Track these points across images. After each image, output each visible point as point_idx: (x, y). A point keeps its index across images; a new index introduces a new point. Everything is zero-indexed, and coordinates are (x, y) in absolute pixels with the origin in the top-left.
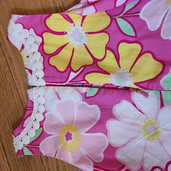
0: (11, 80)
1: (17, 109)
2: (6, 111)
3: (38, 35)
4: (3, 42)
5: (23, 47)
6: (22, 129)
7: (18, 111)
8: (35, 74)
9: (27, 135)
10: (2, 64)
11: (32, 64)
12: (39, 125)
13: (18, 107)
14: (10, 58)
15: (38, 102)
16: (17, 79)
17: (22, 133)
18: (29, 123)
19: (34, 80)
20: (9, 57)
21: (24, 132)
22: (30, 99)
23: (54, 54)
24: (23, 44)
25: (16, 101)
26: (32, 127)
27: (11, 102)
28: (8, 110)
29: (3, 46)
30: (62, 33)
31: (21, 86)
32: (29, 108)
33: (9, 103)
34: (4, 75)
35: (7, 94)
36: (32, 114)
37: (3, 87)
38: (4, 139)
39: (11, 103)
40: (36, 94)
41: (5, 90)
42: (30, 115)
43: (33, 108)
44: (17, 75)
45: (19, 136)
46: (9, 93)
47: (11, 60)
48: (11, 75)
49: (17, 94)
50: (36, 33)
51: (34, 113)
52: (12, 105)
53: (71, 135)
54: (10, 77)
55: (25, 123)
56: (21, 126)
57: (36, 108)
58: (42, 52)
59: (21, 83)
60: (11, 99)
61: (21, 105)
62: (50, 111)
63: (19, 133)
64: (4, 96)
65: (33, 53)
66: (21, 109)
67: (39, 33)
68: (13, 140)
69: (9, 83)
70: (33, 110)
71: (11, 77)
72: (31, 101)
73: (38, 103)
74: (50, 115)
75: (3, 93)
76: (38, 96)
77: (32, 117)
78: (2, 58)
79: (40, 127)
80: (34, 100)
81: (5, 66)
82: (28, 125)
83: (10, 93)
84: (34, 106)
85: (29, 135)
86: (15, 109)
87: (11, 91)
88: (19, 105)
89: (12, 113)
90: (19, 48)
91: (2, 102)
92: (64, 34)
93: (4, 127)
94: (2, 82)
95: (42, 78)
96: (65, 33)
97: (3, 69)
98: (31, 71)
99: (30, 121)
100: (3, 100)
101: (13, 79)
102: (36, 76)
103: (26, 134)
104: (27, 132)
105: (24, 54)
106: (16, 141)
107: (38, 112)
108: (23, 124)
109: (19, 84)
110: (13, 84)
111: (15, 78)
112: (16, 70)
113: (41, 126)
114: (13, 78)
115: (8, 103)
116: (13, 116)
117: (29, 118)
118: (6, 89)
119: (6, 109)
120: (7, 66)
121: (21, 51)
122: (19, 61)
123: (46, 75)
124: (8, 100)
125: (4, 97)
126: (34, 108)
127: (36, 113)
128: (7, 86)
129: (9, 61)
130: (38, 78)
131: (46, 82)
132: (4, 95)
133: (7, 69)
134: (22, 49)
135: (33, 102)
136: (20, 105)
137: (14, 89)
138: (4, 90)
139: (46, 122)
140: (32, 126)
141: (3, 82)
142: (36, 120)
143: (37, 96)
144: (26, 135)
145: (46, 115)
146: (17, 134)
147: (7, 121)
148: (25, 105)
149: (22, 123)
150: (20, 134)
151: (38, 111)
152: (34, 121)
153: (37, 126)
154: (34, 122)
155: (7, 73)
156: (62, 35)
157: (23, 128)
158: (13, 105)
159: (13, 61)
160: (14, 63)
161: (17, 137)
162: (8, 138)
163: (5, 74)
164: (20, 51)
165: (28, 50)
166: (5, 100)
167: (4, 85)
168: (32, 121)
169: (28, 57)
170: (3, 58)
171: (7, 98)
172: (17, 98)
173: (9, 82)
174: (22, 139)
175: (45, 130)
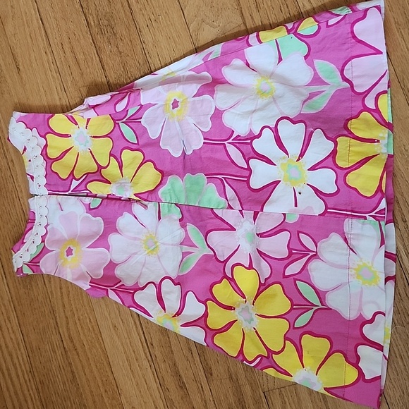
0: (12, 187)
1: (18, 222)
2: (6, 223)
3: (41, 136)
5: (25, 149)
7: (20, 224)
8: (37, 181)
10: (3, 168)
11: (34, 169)
12: (40, 240)
13: (20, 219)
14: (12, 161)
16: (19, 186)
17: (22, 249)
19: (35, 188)
21: (25, 248)
22: (31, 210)
23: (57, 159)
24: (25, 146)
25: (18, 213)
26: (33, 242)
27: (12, 213)
28: (9, 223)
30: (66, 136)
31: (24, 194)
32: (31, 220)
33: (10, 214)
34: (5, 181)
35: (8, 203)
36: (34, 227)
37: (4, 195)
40: (38, 204)
41: (6, 199)
42: (32, 228)
43: (35, 220)
44: (20, 182)
45: (19, 252)
47: (13, 163)
48: (12, 180)
49: (19, 204)
50: (39, 134)
51: (36, 226)
52: (13, 216)
53: (72, 250)
54: (12, 183)
55: (25, 237)
56: (21, 241)
57: (37, 220)
58: (45, 156)
59: (23, 191)
60: (12, 210)
62: (52, 224)
63: (19, 248)
64: (5, 206)
65: (35, 156)
67: (43, 134)
68: (13, 257)
69: (11, 191)
70: (34, 222)
72: (33, 212)
73: (40, 214)
74: (53, 228)
75: (3, 202)
76: (40, 207)
77: (34, 231)
79: (41, 243)
80: (36, 210)
81: (7, 170)
83: (11, 202)
84: (36, 218)
85: (29, 251)
86: (16, 221)
87: (12, 200)
89: (13, 227)
90: (21, 150)
91: (3, 213)
92: (68, 137)
93: (4, 244)
95: (44, 186)
96: (69, 135)
97: (4, 174)
98: (32, 178)
99: (32, 235)
101: (15, 186)
102: (38, 184)
103: (27, 250)
104: (28, 248)
105: (26, 157)
106: (16, 258)
107: (40, 225)
108: (24, 239)
109: (21, 191)
110: (15, 192)
111: (17, 185)
112: (18, 176)
113: (43, 241)
116: (15, 230)
117: (30, 232)
118: (7, 197)
119: (7, 221)
123: (48, 183)
124: (9, 211)
127: (38, 226)
128: (8, 194)
129: (11, 164)
130: (40, 186)
131: (48, 190)
132: (5, 204)
133: (9, 174)
134: (24, 152)
135: (34, 214)
137: (16, 197)
139: (47, 236)
140: (33, 240)
141: (4, 190)
142: (37, 234)
143: (38, 206)
144: (27, 252)
145: (48, 228)
146: (17, 250)
147: (7, 236)
148: (27, 216)
150: (20, 250)
152: (35, 235)
153: (38, 241)
154: (35, 237)
155: (8, 179)
156: (66, 138)
157: (23, 243)
158: (15, 217)
159: (15, 164)
160: (17, 167)
161: (17, 253)
162: (8, 256)
164: (22, 153)
166: (5, 211)
167: (5, 193)
169: (30, 161)
170: (5, 160)
171: (8, 207)
172: (19, 209)
173: (10, 189)
174: (21, 256)
175: (46, 246)
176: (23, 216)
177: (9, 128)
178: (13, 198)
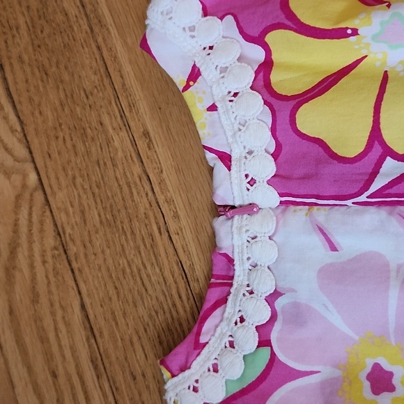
0: (148, 206)
1: (169, 300)
2: (131, 304)
3: (248, 38)
4: (124, 85)
5: (195, 74)
6: (195, 349)
7: (174, 305)
8: (242, 169)
9: (216, 370)
10: (120, 154)
11: (229, 134)
12: (254, 339)
13: (174, 292)
14: (146, 134)
15: (248, 259)
16: (169, 201)
17: (196, 365)
18: (219, 330)
19: (236, 188)
20: (142, 130)
21: (205, 362)
22: (220, 249)
23: (309, 95)
24: (194, 67)
25: (167, 274)
26: (232, 345)
27: (148, 276)
28: (139, 303)
29: (122, 95)
30: (340, 34)
31: (184, 222)
32: (218, 277)
33: (141, 279)
34: (125, 188)
35: (138, 248)
36: (230, 298)
37: (123, 228)
38: (127, 398)
39: (150, 280)
40: (244, 230)
41: (129, 237)
42: (223, 301)
43: (232, 278)
44: (170, 189)
45: (187, 373)
46: (142, 247)
47: (150, 140)
48: (148, 188)
49: (171, 250)
50: (242, 32)
51: (236, 295)
52: (152, 285)
53: (391, 375)
54: (147, 194)
55: (205, 329)
56: (190, 338)
57: (241, 278)
58: (264, 91)
59: (182, 213)
60: (149, 267)
61: (184, 285)
62: (293, 290)
63: (187, 362)
64: (126, 258)
65: (232, 94)
66: (184, 298)
67: (255, 33)
68: (166, 387)
69: (144, 216)
70: (231, 285)
71: (150, 194)
72: (226, 255)
73: (250, 261)
75: (122, 246)
76: (250, 239)
77: (231, 310)
78: (121, 134)
79: (258, 347)
80: (236, 251)
81: (130, 161)
82: (217, 335)
83: (146, 248)
84: (237, 273)
85: (220, 371)
86: (162, 298)
87: (148, 241)
88: (178, 288)
89: (154, 313)
90: (180, 79)
91: (121, 276)
92: (348, 36)
93: (126, 359)
94: (119, 211)
95: (269, 182)
96: (349, 32)
97: (122, 171)
98: (226, 159)
99: (224, 324)
100: (124, 271)
101: (158, 203)
102: (247, 176)
103: (212, 369)
104: (215, 361)
106: (177, 391)
107: (251, 293)
108: (199, 334)
109: (176, 216)
110: (156, 218)
111: (163, 197)
112: (164, 172)
113: (264, 342)
114: (156, 199)
115: (138, 279)
116: (157, 322)
117: (218, 312)
118: (132, 232)
119: (133, 298)
120: (135, 159)
121: (187, 87)
122: (175, 141)
123: (281, 173)
124: (139, 270)
125: (125, 261)
126: (236, 277)
127: (244, 295)
128: (136, 224)
129: (142, 145)
130: (252, 182)
131: (281, 195)
132: (127, 252)
133: (137, 169)
134: (191, 83)
135: (230, 261)
136: (180, 286)
137: (160, 232)
138: (126, 235)
139: (277, 326)
140: (231, 339)
141: (123, 212)
142: (242, 320)
143: (245, 237)
144: (212, 373)
145: (280, 303)
146: (177, 368)
147: (135, 339)
148: (196, 285)
149: (195, 330)
150: (189, 368)
151: (248, 289)
152: (236, 323)
153: (249, 340)
154: (235, 328)
155: (135, 183)
156: (338, 39)
157: (199, 347)
158: (158, 287)
159: (154, 143)
160: (160, 150)
161: (181, 376)
162: (140, 395)
163: (129, 187)
164: (181, 88)
165: (214, 86)
166: (128, 270)
167: (126, 221)
168: (228, 325)
169: (213, 108)
170: (124, 134)
171: (138, 261)
172: (169, 265)
173: (142, 210)
174: (196, 385)
175: (281, 356)
176: (182, 284)
177: (150, 13)
178: (151, 236)
